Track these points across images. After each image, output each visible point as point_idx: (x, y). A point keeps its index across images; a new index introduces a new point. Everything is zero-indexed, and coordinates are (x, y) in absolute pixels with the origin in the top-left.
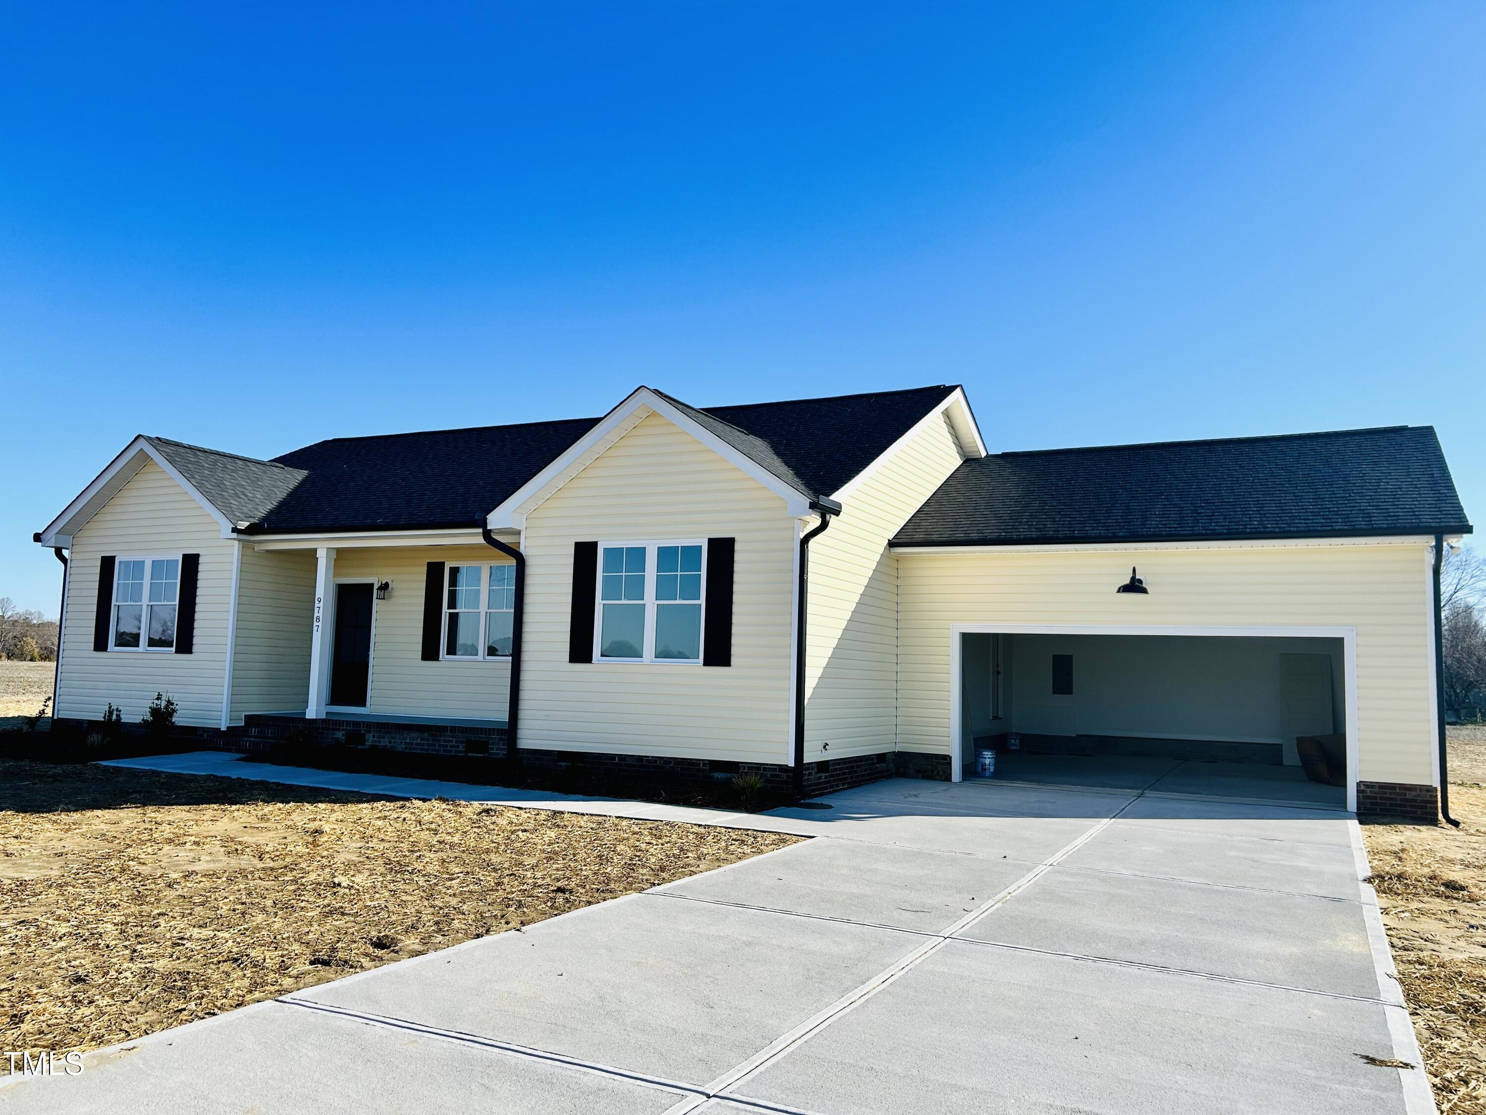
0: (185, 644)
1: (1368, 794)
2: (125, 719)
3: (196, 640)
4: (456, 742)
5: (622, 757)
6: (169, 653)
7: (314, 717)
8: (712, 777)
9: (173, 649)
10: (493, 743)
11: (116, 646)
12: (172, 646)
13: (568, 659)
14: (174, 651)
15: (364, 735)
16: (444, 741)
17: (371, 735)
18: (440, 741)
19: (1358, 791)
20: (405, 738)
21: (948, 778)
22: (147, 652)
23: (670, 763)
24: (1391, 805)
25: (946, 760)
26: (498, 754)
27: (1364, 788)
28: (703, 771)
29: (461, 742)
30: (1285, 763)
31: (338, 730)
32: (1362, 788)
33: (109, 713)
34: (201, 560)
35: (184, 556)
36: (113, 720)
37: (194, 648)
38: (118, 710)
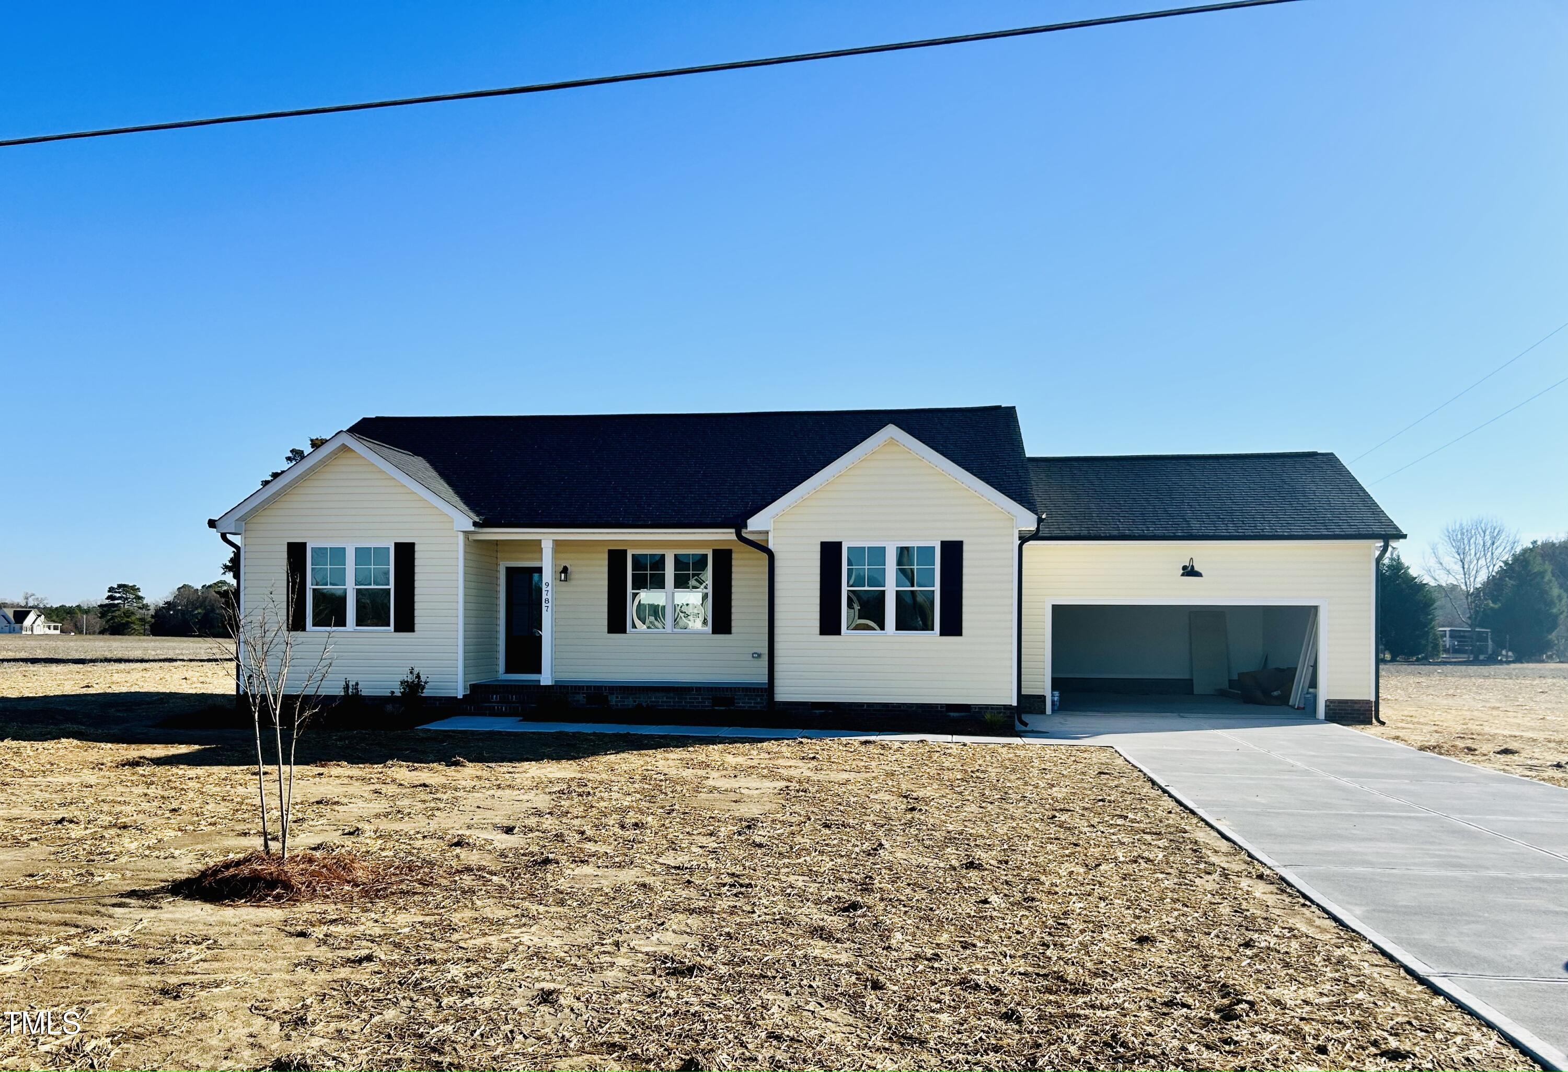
0: (406, 623)
1: (1332, 707)
2: (365, 692)
3: (417, 620)
4: (702, 698)
5: (869, 704)
6: (389, 631)
7: (550, 684)
8: (949, 716)
9: (392, 627)
10: (740, 699)
11: (313, 626)
12: (389, 625)
13: (818, 633)
14: (393, 630)
15: (607, 697)
16: (690, 699)
17: (614, 696)
18: (686, 698)
19: (1326, 706)
21: (1043, 712)
22: (355, 631)
23: (913, 707)
24: (1345, 714)
25: (1042, 698)
26: (745, 707)
27: (1330, 704)
28: (941, 712)
29: (709, 699)
30: (1195, 692)
31: (579, 693)
32: (1328, 703)
33: (347, 687)
34: (417, 548)
35: (396, 544)
36: (350, 694)
37: (417, 627)
38: (357, 684)
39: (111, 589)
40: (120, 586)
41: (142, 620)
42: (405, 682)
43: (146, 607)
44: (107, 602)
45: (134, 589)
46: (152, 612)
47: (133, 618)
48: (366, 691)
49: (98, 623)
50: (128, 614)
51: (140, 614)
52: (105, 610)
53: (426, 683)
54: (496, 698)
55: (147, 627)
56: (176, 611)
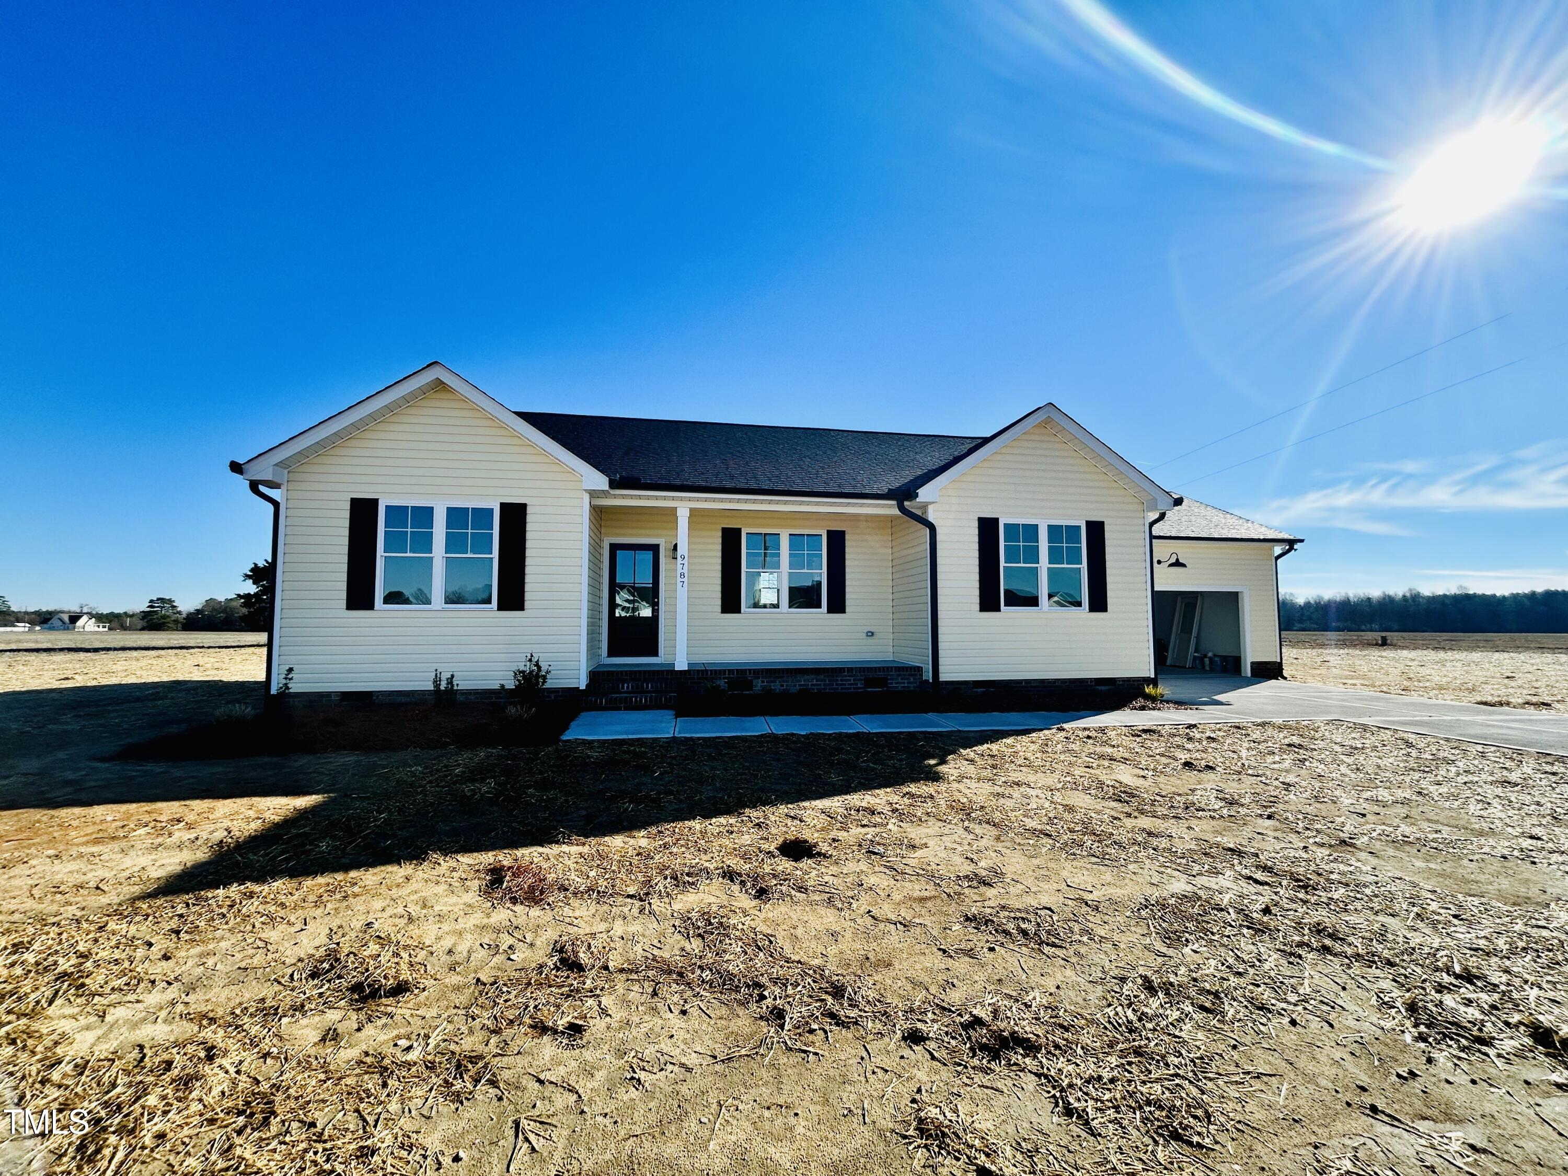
0: (514, 600)
1: (1254, 669)
3: (527, 596)
4: (853, 680)
6: (491, 610)
8: (1097, 689)
9: (493, 606)
10: (893, 679)
11: (385, 604)
12: (491, 603)
13: (978, 609)
14: (496, 608)
15: (751, 681)
16: (840, 680)
17: (760, 680)
18: (836, 680)
19: (1251, 667)
20: (800, 681)
22: (443, 610)
24: (1262, 672)
26: (898, 687)
27: (1252, 664)
28: (1092, 686)
29: (860, 680)
31: (719, 678)
33: (437, 682)
34: (529, 510)
35: (502, 504)
36: (442, 688)
37: (527, 604)
38: (453, 676)
39: (151, 601)
40: (158, 599)
41: (176, 621)
42: (520, 672)
43: (179, 613)
44: (148, 609)
45: (170, 601)
46: (184, 616)
47: (168, 620)
48: (462, 684)
49: (141, 624)
50: (164, 617)
51: (174, 617)
52: (145, 615)
53: (548, 672)
54: (628, 687)
55: (180, 625)
56: (204, 615)
